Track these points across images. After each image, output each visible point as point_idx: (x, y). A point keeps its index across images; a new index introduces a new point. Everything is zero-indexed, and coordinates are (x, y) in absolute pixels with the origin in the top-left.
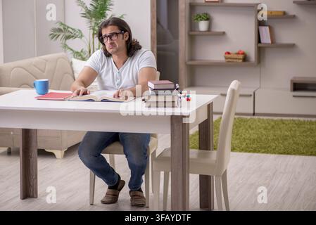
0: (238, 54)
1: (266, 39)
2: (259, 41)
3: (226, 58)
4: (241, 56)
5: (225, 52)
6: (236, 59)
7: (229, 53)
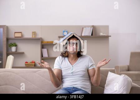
0: (32, 62)
1: (45, 55)
2: (42, 56)
3: (26, 65)
4: (33, 64)
5: (25, 62)
6: (31, 65)
7: (27, 62)
